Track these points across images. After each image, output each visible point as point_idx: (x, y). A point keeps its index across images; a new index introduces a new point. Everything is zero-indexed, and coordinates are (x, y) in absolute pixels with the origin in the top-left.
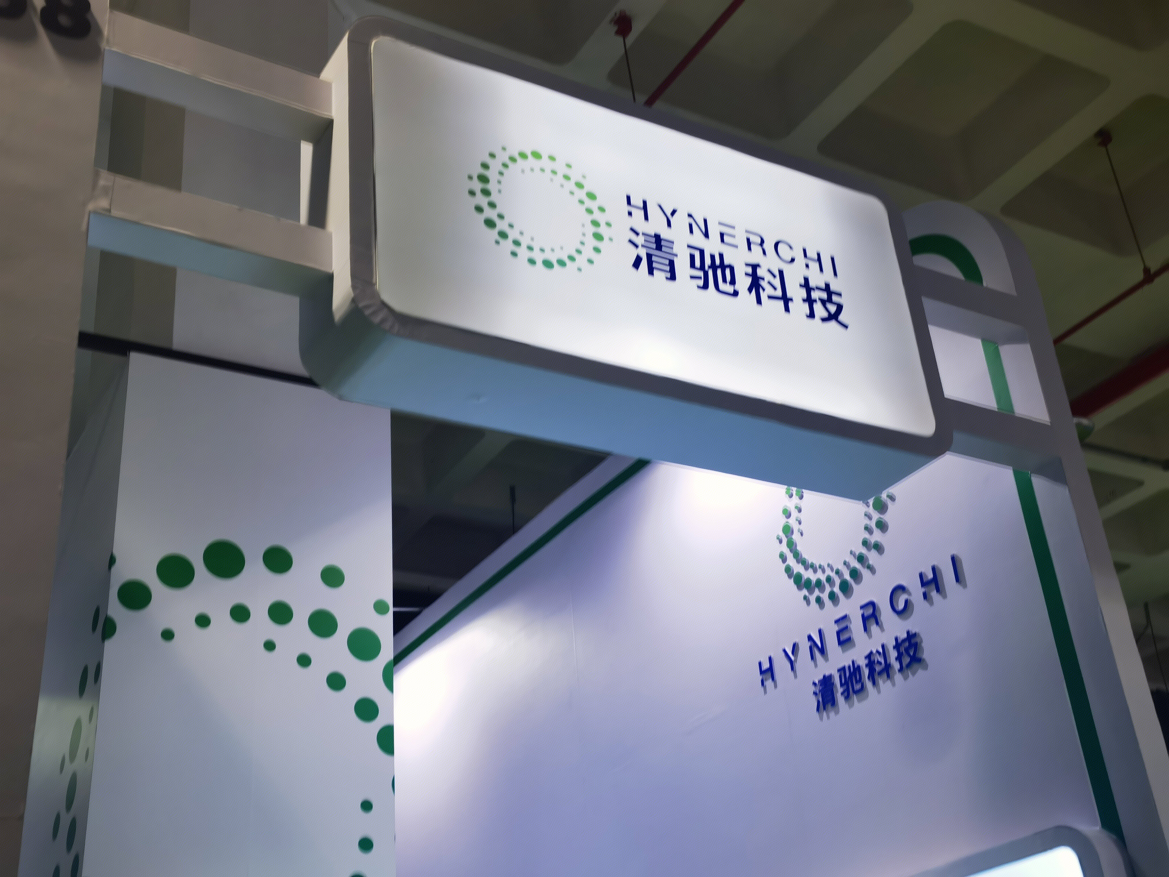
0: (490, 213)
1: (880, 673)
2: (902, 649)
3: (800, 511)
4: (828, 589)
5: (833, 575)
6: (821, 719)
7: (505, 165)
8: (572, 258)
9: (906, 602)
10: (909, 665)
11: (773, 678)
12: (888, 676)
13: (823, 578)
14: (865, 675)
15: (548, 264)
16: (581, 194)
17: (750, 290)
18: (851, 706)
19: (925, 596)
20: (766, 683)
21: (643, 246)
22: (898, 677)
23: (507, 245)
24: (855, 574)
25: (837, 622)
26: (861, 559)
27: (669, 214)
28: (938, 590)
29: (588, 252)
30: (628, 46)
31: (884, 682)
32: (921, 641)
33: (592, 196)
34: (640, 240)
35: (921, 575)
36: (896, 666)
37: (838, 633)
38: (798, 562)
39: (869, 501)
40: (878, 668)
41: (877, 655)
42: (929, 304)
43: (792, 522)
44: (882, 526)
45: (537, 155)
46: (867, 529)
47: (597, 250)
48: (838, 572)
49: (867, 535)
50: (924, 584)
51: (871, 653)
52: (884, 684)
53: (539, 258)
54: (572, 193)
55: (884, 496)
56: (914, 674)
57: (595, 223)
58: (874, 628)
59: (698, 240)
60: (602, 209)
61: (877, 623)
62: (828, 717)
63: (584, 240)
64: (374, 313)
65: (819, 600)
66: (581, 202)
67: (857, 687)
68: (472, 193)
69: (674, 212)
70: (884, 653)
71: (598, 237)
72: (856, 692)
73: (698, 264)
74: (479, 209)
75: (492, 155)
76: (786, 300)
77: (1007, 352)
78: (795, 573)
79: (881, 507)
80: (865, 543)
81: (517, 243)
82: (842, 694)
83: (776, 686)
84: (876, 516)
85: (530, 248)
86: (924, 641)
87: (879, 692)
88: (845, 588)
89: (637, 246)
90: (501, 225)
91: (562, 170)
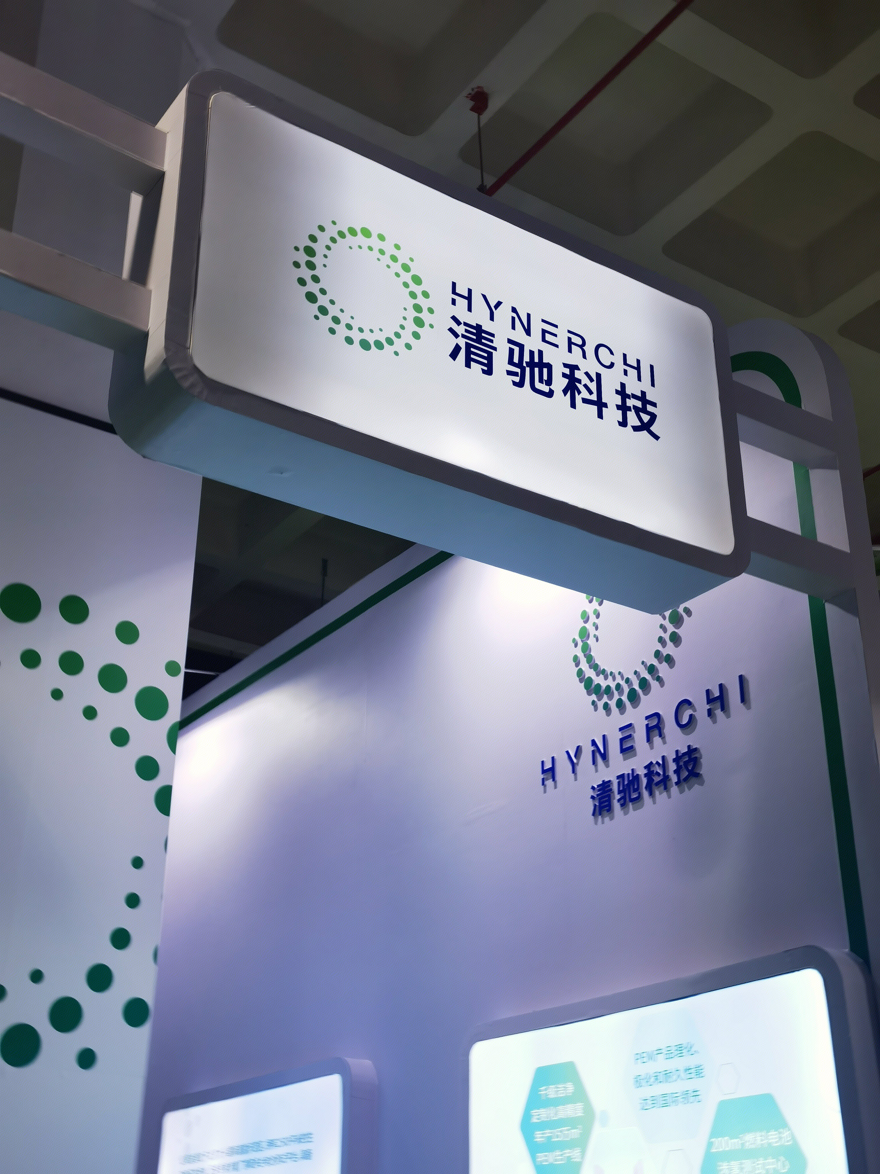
0: (313, 287)
1: (658, 784)
2: (681, 763)
3: (598, 616)
4: (616, 696)
5: (622, 683)
6: (596, 823)
7: (333, 240)
8: (390, 342)
9: (691, 716)
10: (686, 779)
11: (554, 780)
12: (666, 788)
13: (613, 685)
14: (642, 787)
15: (365, 345)
16: (406, 277)
17: (565, 392)
18: (626, 813)
19: (710, 713)
20: (546, 782)
21: (464, 336)
22: (674, 789)
23: (326, 321)
24: (644, 684)
25: (621, 729)
26: (652, 669)
27: (492, 306)
28: (723, 709)
29: (407, 336)
30: (482, 125)
31: (660, 794)
32: (701, 758)
33: (417, 280)
34: (460, 330)
35: (708, 692)
36: (674, 778)
37: (622, 740)
38: (590, 667)
39: (665, 613)
40: (657, 779)
41: (657, 766)
42: (743, 422)
43: (589, 626)
44: (676, 639)
45: (366, 233)
46: (661, 640)
47: (416, 336)
48: (628, 681)
49: (659, 647)
50: (710, 701)
51: (651, 763)
52: (660, 796)
53: (357, 336)
54: (397, 275)
55: (681, 610)
56: (689, 789)
57: (418, 308)
58: (657, 740)
59: (519, 336)
60: (426, 295)
61: (660, 736)
62: (603, 823)
63: (404, 323)
64: (185, 377)
65: (606, 706)
66: (406, 285)
67: (634, 795)
68: (297, 265)
69: (499, 304)
70: (664, 765)
71: (419, 322)
72: (632, 800)
73: (516, 360)
74: (302, 282)
75: (322, 228)
76: (600, 405)
77: (816, 476)
78: (586, 678)
79: (677, 620)
80: (657, 654)
81: (336, 320)
82: (619, 800)
83: (556, 787)
84: (671, 628)
85: (349, 327)
86: (703, 757)
87: (654, 803)
88: (633, 697)
89: (456, 335)
90: (323, 300)
91: (390, 250)
